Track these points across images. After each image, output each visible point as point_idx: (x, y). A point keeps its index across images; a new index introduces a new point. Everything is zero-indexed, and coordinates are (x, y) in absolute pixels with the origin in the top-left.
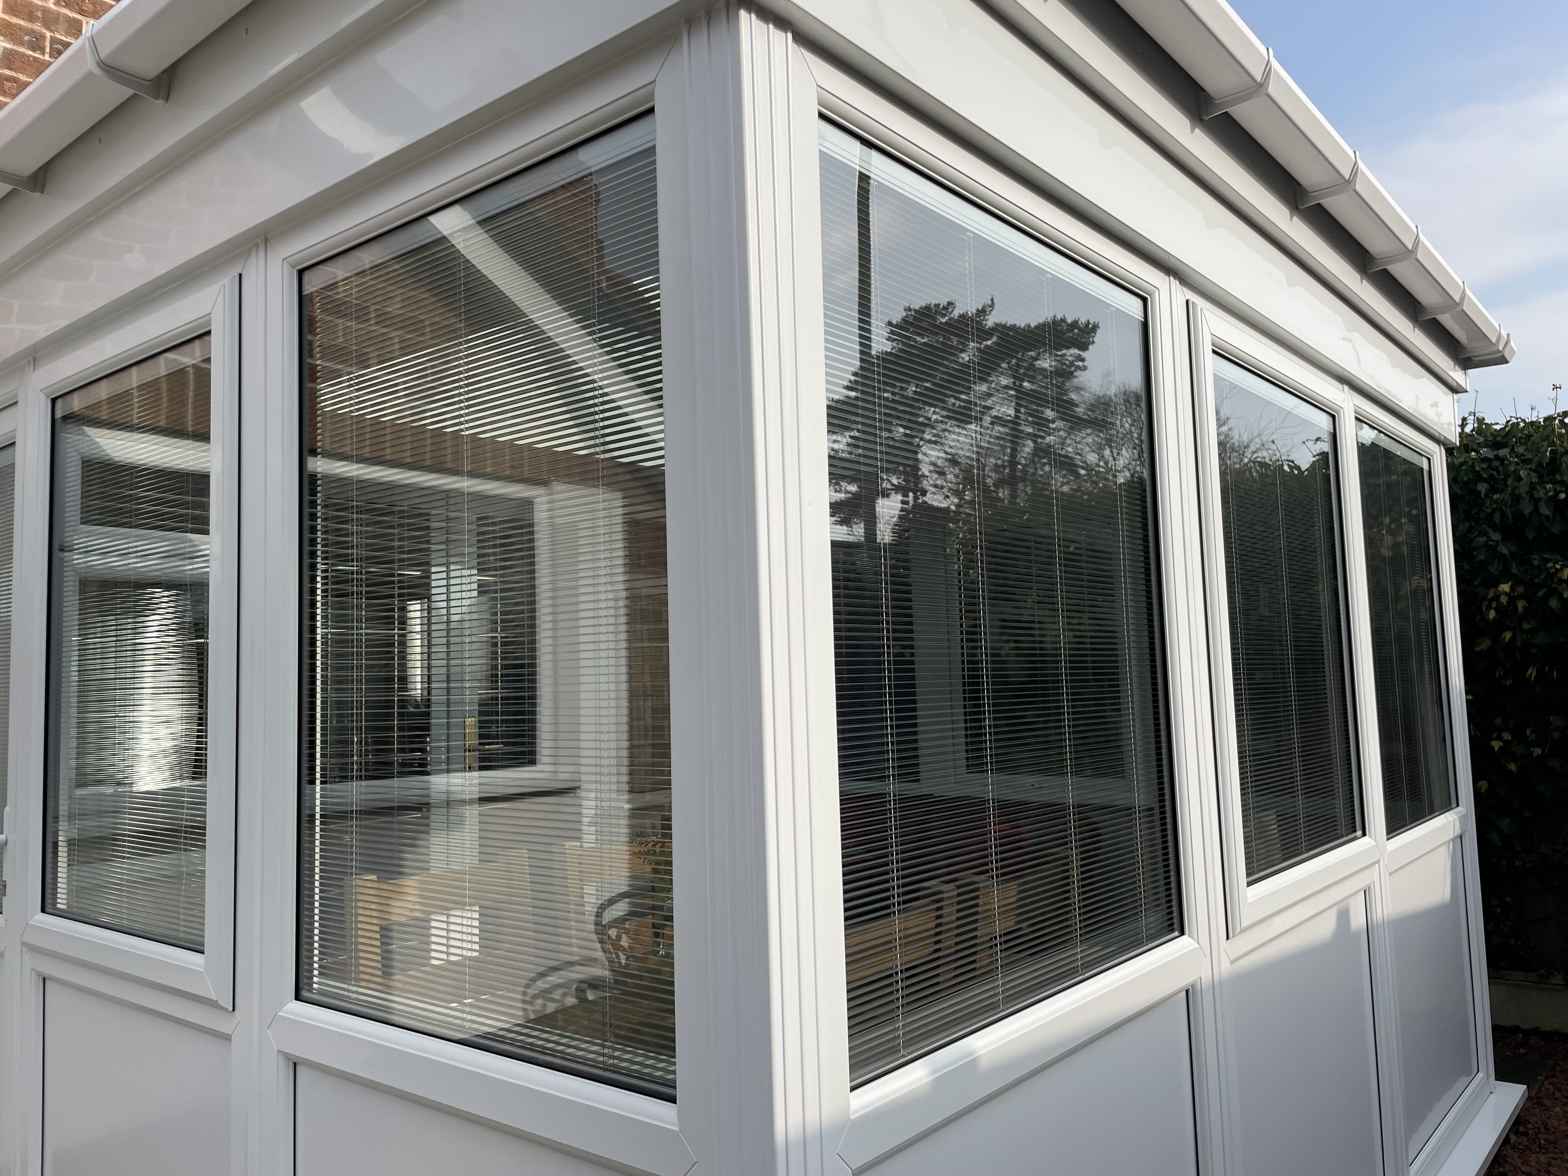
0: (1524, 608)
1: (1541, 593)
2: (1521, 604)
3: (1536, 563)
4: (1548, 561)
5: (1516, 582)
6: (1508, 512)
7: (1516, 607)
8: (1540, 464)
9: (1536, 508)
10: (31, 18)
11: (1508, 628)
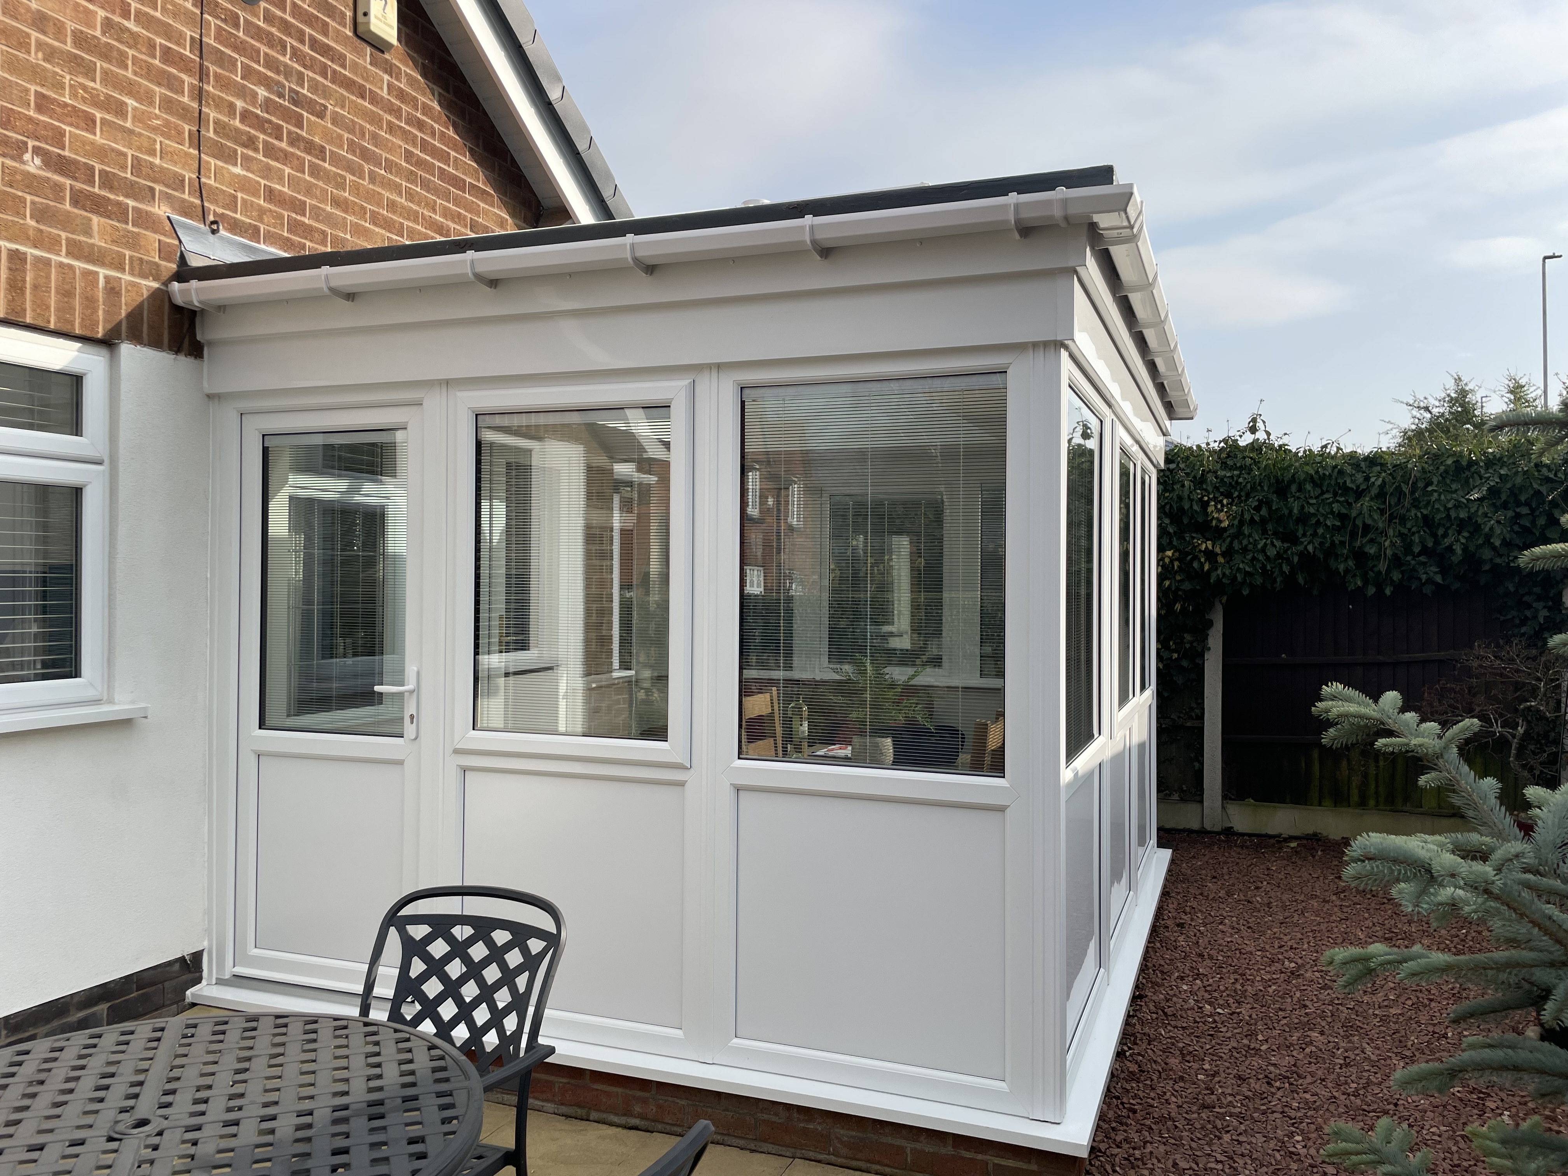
0: (1178, 567)
1: (1189, 558)
2: (1176, 564)
3: (1188, 539)
4: (1193, 538)
5: (1176, 550)
6: (1175, 506)
7: (1173, 566)
8: (1195, 477)
9: (1191, 506)
10: (278, 72)
11: (1168, 579)
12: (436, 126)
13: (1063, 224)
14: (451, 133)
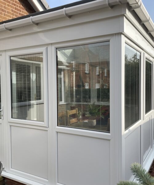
12: (18, 5)
13: (120, 4)
14: (21, 6)
